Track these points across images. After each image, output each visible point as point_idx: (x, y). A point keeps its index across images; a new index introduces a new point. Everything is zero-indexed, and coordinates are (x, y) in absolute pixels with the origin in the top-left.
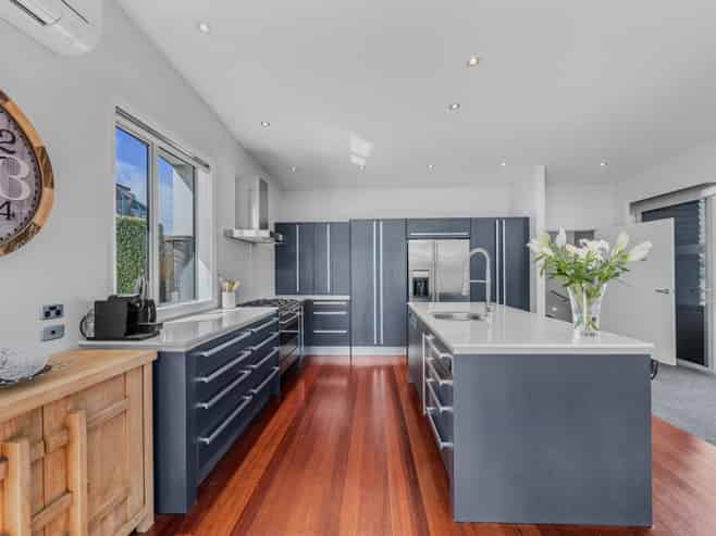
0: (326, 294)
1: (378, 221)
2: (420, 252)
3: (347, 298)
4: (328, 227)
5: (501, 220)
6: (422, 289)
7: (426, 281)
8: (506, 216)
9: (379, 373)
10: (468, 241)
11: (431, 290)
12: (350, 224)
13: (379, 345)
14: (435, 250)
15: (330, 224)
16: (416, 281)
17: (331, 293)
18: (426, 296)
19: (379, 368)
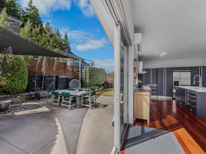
0: (151, 84)
1: (165, 68)
2: (176, 75)
3: (157, 85)
4: (151, 70)
5: (200, 67)
6: (177, 84)
7: (178, 82)
8: (202, 66)
9: (165, 102)
10: (190, 72)
11: (179, 84)
12: (157, 69)
13: (165, 96)
14: (180, 74)
15: (152, 69)
16: (175, 82)
17: (152, 84)
18: (178, 85)
19: (165, 101)
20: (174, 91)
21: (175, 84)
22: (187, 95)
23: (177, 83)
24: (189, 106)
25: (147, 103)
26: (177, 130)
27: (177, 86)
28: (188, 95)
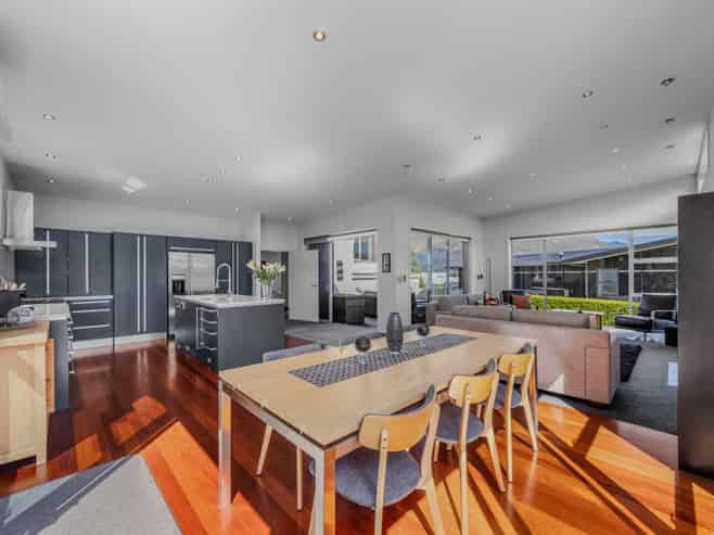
0: (85, 295)
1: (142, 236)
2: (178, 261)
3: (112, 297)
5: (236, 243)
7: (183, 282)
8: (239, 240)
9: (142, 355)
10: (214, 255)
11: (186, 289)
13: (142, 333)
14: (189, 261)
15: (90, 233)
16: (174, 282)
17: (90, 294)
18: (183, 292)
19: (142, 351)
20: (172, 312)
21: (175, 291)
22: (199, 321)
23: (180, 287)
24: (204, 350)
25: (32, 384)
26: (156, 441)
27: (181, 297)
28: (202, 319)
